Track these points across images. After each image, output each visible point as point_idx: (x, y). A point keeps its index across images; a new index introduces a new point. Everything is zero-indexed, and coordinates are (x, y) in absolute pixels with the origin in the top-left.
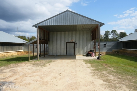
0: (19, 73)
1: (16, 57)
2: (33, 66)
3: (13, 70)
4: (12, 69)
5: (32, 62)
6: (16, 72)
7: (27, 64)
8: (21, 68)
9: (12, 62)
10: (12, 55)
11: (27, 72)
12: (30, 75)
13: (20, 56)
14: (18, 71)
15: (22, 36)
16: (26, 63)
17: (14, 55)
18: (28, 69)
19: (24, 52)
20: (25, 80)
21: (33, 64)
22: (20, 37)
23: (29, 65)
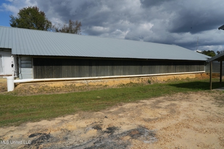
0: (179, 113)
1: (193, 81)
2: (212, 103)
3: (174, 105)
4: (173, 102)
5: (214, 94)
6: (175, 112)
7: (204, 97)
8: (188, 103)
9: (183, 88)
10: (188, 78)
11: (194, 116)
12: (196, 126)
13: (199, 80)
14: (180, 109)
15: (209, 51)
16: (204, 93)
17: (191, 77)
18: (201, 108)
19: (207, 74)
20: (180, 137)
21: (216, 98)
22: (205, 53)
23: (208, 98)
